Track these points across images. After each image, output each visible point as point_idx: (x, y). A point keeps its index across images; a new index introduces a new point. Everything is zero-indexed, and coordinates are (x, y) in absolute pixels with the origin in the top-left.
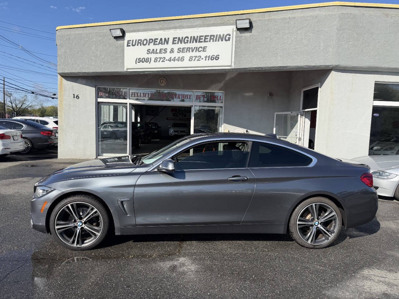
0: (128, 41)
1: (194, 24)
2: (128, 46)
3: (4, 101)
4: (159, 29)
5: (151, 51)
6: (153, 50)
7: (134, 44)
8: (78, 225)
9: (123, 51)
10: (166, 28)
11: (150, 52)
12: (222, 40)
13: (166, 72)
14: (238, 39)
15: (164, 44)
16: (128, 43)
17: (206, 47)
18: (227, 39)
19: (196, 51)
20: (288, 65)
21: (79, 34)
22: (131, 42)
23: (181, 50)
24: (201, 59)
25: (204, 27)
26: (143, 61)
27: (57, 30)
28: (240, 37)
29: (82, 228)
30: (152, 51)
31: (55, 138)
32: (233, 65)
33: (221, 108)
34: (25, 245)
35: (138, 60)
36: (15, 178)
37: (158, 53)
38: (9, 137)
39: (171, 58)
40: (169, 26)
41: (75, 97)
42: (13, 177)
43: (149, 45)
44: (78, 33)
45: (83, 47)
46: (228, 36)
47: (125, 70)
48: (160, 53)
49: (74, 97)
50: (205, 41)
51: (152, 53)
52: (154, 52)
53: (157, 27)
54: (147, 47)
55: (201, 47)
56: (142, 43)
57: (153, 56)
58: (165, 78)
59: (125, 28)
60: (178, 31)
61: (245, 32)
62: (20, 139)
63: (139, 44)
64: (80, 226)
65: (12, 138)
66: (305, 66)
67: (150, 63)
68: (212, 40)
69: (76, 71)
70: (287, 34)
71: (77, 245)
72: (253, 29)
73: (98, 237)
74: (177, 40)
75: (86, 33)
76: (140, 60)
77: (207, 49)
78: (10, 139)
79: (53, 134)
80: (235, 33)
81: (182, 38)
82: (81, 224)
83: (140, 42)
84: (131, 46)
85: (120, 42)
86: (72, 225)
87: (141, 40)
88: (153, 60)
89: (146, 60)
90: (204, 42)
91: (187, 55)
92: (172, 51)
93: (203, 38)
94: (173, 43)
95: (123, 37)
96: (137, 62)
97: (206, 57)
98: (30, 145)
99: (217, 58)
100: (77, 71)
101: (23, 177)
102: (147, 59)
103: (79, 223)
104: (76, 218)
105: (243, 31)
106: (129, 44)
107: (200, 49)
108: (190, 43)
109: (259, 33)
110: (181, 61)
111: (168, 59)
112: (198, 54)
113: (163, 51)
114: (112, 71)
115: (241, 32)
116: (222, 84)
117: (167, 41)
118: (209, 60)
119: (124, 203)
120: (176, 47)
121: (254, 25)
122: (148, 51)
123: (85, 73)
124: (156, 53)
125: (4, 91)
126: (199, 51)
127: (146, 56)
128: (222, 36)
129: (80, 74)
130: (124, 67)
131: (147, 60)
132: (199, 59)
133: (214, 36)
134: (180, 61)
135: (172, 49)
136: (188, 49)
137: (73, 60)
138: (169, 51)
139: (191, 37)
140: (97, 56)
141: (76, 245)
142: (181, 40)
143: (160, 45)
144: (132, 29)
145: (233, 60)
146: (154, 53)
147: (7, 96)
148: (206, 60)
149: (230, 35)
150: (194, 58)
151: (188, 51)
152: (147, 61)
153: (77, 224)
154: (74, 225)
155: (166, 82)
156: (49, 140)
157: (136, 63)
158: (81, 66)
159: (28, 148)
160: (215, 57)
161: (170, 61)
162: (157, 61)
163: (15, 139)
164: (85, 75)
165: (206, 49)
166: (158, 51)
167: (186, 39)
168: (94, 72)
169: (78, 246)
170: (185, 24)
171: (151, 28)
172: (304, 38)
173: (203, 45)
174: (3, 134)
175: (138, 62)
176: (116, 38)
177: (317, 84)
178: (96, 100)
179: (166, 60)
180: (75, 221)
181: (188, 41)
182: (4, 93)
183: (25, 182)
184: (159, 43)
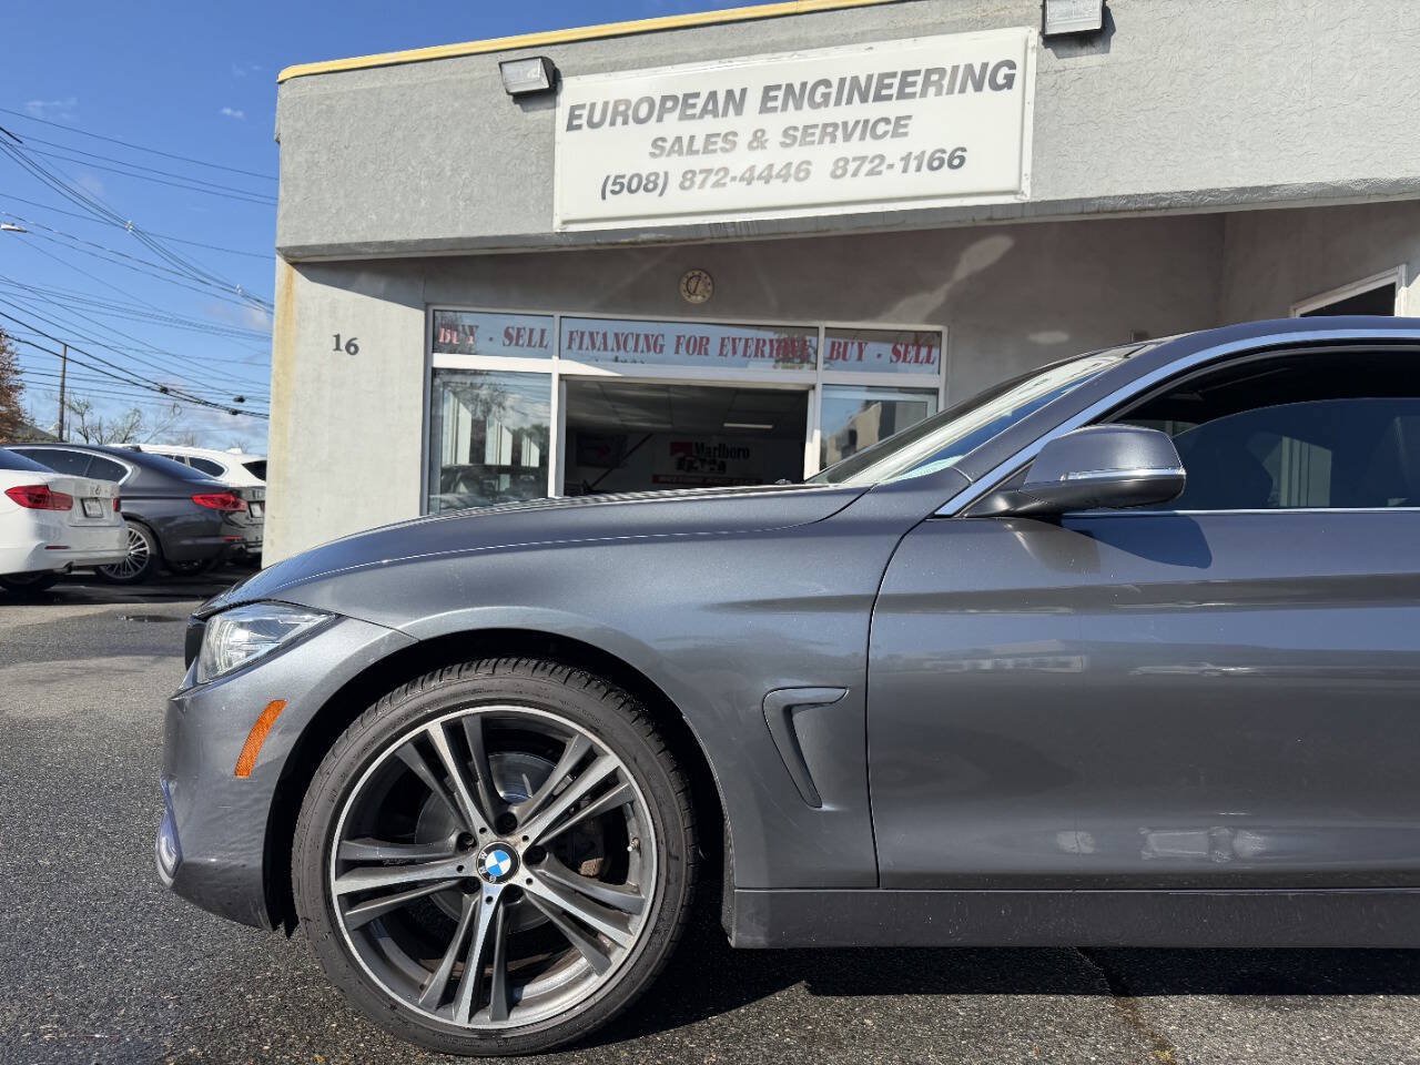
0: (573, 108)
1: (854, 30)
2: (570, 127)
3: (61, 429)
4: (702, 55)
5: (668, 145)
6: (679, 139)
7: (596, 119)
8: (483, 870)
9: (549, 150)
10: (732, 50)
11: (662, 148)
12: (978, 87)
13: (731, 231)
14: (1049, 80)
15: (725, 114)
16: (572, 116)
17: (909, 117)
18: (1000, 80)
19: (862, 138)
20: (1279, 182)
21: (369, 91)
22: (585, 113)
23: (799, 134)
24: (883, 167)
25: (896, 38)
26: (634, 186)
27: (281, 82)
28: (1056, 72)
29: (512, 893)
30: (672, 147)
31: (248, 522)
32: (1026, 187)
33: (933, 397)
34: (112, 1004)
35: (614, 184)
36: (79, 656)
37: (697, 152)
38: (64, 502)
39: (752, 168)
40: (744, 43)
41: (343, 346)
42: (73, 652)
43: (660, 119)
44: (366, 87)
45: (385, 143)
46: (1005, 71)
47: (557, 227)
48: (706, 151)
49: (338, 348)
50: (902, 95)
51: (671, 151)
52: (680, 146)
53: (694, 49)
54: (653, 129)
55: (887, 121)
56: (630, 113)
57: (675, 166)
58: (706, 272)
59: (560, 59)
60: (786, 59)
61: (1079, 51)
62: (111, 517)
63: (620, 120)
64: (501, 879)
65: (77, 506)
66: (1358, 182)
67: (661, 194)
68: (932, 90)
69: (354, 235)
70: (1268, 53)
71: (479, 1016)
72: (1113, 37)
73: (617, 958)
74: (781, 94)
75: (399, 86)
76: (622, 185)
77: (913, 126)
78: (70, 508)
79: (244, 504)
80: (1032, 57)
81: (804, 85)
82: (505, 866)
83: (623, 113)
84: (585, 126)
85: (538, 114)
86: (445, 870)
87: (627, 103)
88: (675, 181)
89: (644, 182)
90: (898, 98)
91: (823, 156)
92: (758, 140)
93: (896, 82)
94: (764, 109)
95: (550, 93)
96: (608, 194)
97: (906, 159)
98: (147, 548)
99: (956, 162)
100: (354, 238)
101: (113, 655)
102: (652, 178)
103: (491, 860)
104: (477, 821)
105: (1070, 47)
106: (575, 122)
107: (881, 128)
108: (838, 103)
109: (1140, 52)
110: (798, 179)
111: (739, 175)
112: (870, 147)
113: (720, 144)
114: (500, 234)
115: (1060, 53)
116: (937, 298)
117: (736, 101)
118: (919, 169)
119: (799, 718)
120: (775, 124)
121: (1117, 19)
122: (654, 144)
123: (390, 244)
124: (691, 152)
125: (63, 386)
126: (875, 137)
127: (647, 166)
128: (977, 72)
129: (364, 249)
130: (551, 215)
131: (648, 184)
132: (877, 166)
133: (941, 71)
134: (792, 180)
135: (759, 134)
136: (830, 131)
137: (342, 193)
138: (744, 139)
139: (842, 81)
140: (439, 175)
141: (471, 1016)
142: (795, 95)
143: (709, 117)
144: (589, 62)
145: (1027, 168)
146: (680, 153)
147: (73, 412)
148: (905, 170)
149: (1012, 65)
150: (852, 167)
151: (827, 139)
152: (651, 186)
153: (482, 863)
154: (460, 868)
155: (710, 288)
156: (225, 529)
157: (604, 198)
158: (374, 217)
159: (139, 558)
160: (946, 157)
161: (749, 183)
162: (693, 183)
163: (88, 512)
164: (390, 254)
165: (906, 126)
166: (699, 144)
167: (822, 89)
168: (425, 241)
169: (484, 1022)
170: (814, 34)
171: (669, 52)
172: (1347, 64)
173: (893, 109)
174: (46, 487)
175: (613, 192)
176: (523, 98)
177: (1388, 273)
178: (427, 359)
179: (734, 179)
180: (466, 842)
181: (826, 96)
182: (62, 402)
183: (122, 672)
184: (705, 111)
